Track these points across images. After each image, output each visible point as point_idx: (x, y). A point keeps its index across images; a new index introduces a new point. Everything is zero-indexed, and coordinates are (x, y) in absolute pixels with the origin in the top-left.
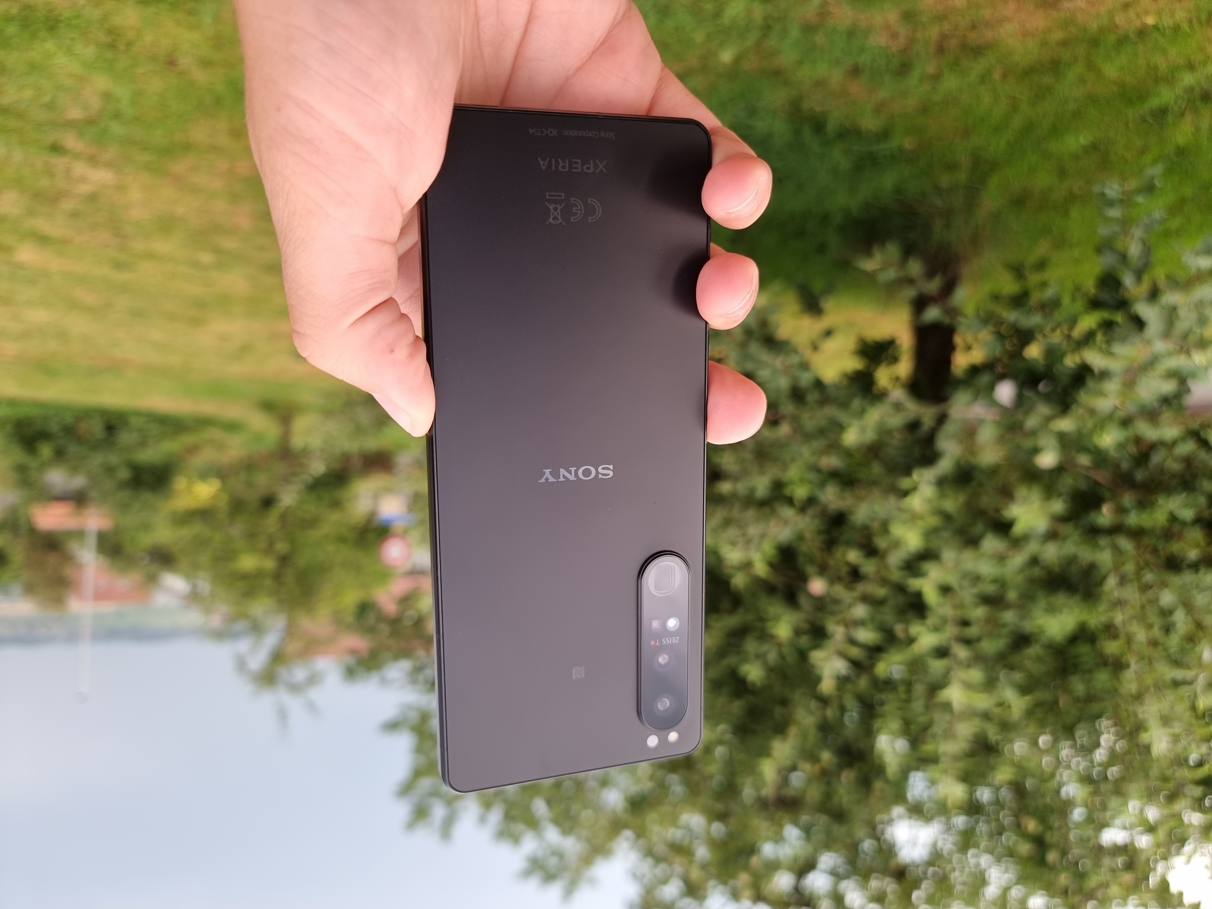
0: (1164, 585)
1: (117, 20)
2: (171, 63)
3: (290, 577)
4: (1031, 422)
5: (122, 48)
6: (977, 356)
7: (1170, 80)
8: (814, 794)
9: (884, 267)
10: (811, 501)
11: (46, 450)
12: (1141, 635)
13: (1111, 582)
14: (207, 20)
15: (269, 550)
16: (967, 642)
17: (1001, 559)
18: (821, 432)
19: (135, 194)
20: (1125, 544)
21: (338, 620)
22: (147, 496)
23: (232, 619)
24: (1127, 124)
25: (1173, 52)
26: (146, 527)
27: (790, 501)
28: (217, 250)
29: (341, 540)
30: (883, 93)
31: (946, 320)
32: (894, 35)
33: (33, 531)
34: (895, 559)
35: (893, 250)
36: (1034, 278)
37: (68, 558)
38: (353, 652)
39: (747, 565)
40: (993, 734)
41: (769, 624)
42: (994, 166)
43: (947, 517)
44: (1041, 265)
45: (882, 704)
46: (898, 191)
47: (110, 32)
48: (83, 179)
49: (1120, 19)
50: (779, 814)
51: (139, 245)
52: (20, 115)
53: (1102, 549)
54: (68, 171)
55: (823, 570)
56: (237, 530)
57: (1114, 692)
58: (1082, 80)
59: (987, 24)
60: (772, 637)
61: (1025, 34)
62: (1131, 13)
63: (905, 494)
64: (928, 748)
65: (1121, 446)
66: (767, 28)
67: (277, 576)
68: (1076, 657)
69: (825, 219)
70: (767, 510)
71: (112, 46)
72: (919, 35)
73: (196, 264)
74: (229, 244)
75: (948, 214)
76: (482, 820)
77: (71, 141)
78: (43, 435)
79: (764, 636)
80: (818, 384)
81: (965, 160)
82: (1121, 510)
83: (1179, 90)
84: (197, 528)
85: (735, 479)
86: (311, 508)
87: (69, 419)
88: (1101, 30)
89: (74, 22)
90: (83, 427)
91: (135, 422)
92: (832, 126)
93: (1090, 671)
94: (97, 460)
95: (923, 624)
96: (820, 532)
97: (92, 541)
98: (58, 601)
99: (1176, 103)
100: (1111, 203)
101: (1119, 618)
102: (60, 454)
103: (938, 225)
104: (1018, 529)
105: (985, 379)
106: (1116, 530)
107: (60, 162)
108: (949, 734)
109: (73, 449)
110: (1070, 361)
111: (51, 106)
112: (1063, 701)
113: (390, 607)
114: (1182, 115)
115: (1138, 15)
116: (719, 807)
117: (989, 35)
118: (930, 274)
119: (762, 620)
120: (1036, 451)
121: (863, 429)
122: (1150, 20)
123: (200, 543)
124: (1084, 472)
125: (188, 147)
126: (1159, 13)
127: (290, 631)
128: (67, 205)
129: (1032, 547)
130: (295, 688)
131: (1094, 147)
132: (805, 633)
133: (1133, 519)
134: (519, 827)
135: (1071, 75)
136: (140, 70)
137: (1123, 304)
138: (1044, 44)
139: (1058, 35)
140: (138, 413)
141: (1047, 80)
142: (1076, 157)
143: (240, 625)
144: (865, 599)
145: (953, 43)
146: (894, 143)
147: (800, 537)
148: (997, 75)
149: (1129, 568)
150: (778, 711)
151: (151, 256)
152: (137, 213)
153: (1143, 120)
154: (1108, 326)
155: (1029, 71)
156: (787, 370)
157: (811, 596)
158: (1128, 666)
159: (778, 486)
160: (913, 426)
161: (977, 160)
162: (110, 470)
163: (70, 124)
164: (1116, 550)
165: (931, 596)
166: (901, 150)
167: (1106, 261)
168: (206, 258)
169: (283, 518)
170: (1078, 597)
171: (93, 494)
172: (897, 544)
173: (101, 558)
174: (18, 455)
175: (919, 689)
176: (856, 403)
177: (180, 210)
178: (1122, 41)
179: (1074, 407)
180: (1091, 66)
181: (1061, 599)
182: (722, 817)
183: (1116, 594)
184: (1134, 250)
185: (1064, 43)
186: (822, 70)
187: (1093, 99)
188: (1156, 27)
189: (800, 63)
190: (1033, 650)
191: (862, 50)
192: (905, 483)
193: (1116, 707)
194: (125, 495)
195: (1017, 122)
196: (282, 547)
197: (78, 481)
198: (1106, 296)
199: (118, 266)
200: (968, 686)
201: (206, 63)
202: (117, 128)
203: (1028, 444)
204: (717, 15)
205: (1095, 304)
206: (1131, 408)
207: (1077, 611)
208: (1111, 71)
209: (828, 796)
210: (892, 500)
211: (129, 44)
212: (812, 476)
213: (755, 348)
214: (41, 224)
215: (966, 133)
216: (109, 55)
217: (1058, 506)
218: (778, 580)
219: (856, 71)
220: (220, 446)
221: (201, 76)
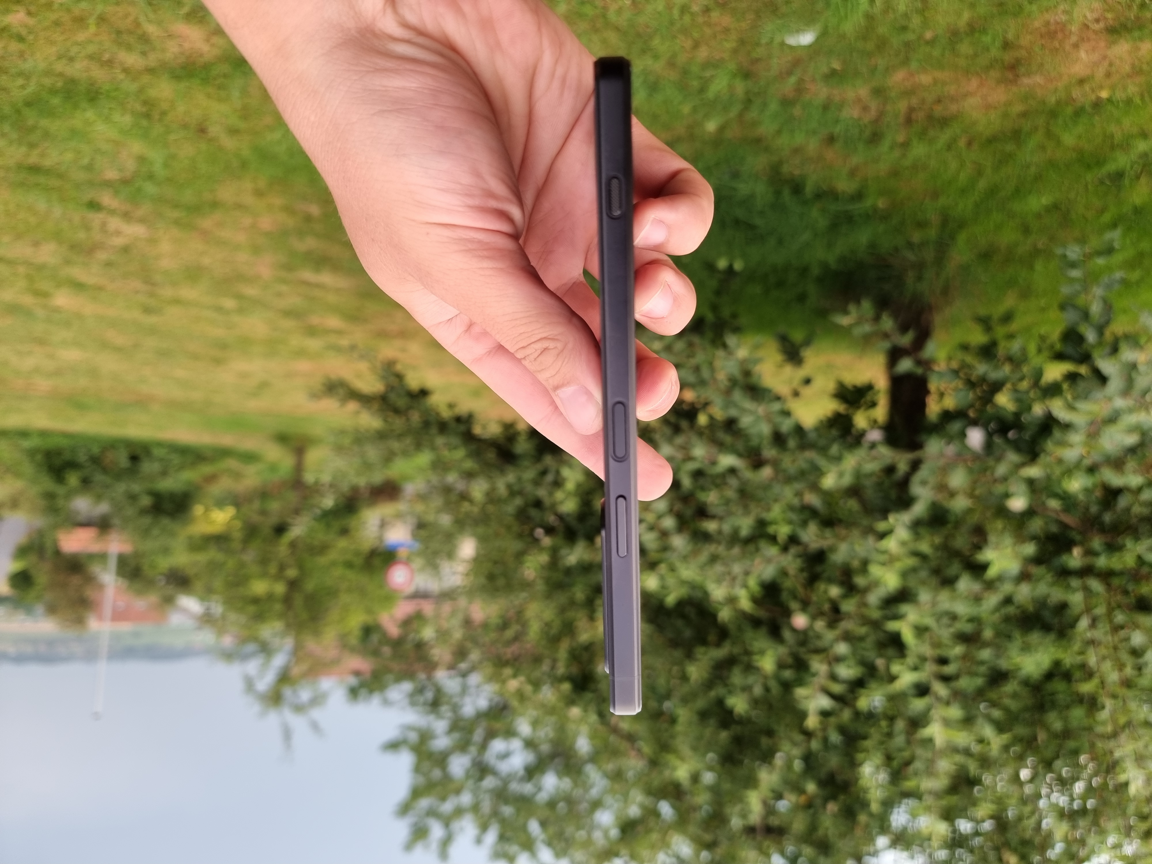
0: (1136, 626)
1: (153, 93)
2: (202, 130)
3: (298, 600)
4: (1001, 469)
5: (157, 117)
6: (950, 403)
7: (1125, 145)
8: (799, 825)
9: (859, 322)
10: (793, 540)
11: (73, 479)
12: (1113, 677)
13: (1084, 623)
14: (236, 94)
15: (279, 575)
16: (946, 679)
17: (977, 599)
18: (802, 474)
19: (165, 247)
20: (1095, 585)
21: (344, 644)
22: (165, 521)
23: (244, 641)
24: (1086, 186)
25: (1127, 122)
26: (166, 551)
27: (773, 539)
28: (239, 297)
29: (349, 565)
30: (855, 160)
31: (919, 371)
32: (865, 109)
33: (58, 553)
34: (873, 598)
35: (867, 306)
36: (1000, 331)
37: (90, 579)
38: (357, 673)
39: (732, 600)
40: (973, 768)
41: (756, 657)
42: (962, 225)
43: (922, 557)
44: (1007, 318)
45: (865, 738)
46: (872, 246)
47: (145, 103)
48: (118, 233)
49: (1076, 93)
50: (766, 843)
51: (167, 292)
52: (61, 176)
53: (1075, 590)
54: (104, 225)
55: (805, 605)
56: (250, 556)
57: (1089, 729)
58: (1042, 148)
59: (953, 99)
60: (757, 669)
61: (988, 107)
62: (1087, 87)
63: (882, 536)
64: (909, 784)
65: (1087, 491)
66: (748, 102)
67: (287, 600)
68: (1053, 694)
69: (804, 271)
70: (751, 547)
71: (147, 116)
72: (889, 108)
73: (219, 309)
74: (250, 291)
75: (920, 267)
76: (479, 841)
77: (107, 199)
78: (72, 465)
79: (750, 668)
80: (799, 430)
81: (934, 218)
82: (1089, 553)
83: (1133, 155)
84: (213, 554)
85: (721, 519)
86: (321, 536)
87: (96, 450)
88: (1058, 103)
89: (114, 94)
90: (110, 456)
91: (157, 452)
92: (809, 189)
93: (1068, 707)
94: (121, 488)
95: (902, 664)
96: (802, 570)
97: (113, 564)
98: (80, 621)
99: (1132, 168)
100: (1073, 265)
101: (1092, 660)
102: (86, 482)
103: (910, 277)
104: (992, 572)
105: (955, 426)
106: (1086, 571)
107: (96, 218)
108: (930, 771)
109: (99, 477)
110: (1038, 410)
111: (89, 168)
112: (1042, 736)
113: (394, 631)
114: (1138, 177)
115: (1093, 90)
116: (708, 837)
117: (954, 108)
118: (904, 329)
119: (748, 653)
120: (1007, 495)
121: (841, 475)
122: (1104, 94)
123: (213, 567)
124: (1054, 515)
125: (215, 205)
126: (1113, 88)
127: (298, 652)
128: (102, 256)
129: (1007, 588)
130: (299, 709)
131: (1055, 207)
132: (790, 667)
133: (1102, 562)
134: (514, 848)
135: (1032, 143)
136: (172, 137)
137: (1085, 358)
138: (1005, 115)
139: (1018, 108)
140: (160, 444)
141: (1010, 147)
142: (1039, 216)
143: (251, 647)
144: (847, 637)
145: (920, 115)
146: (868, 203)
147: (784, 573)
148: (962, 143)
149: (1100, 610)
150: (765, 741)
151: (177, 301)
152: (165, 263)
153: (1102, 182)
154: (1072, 377)
155: (992, 140)
156: (768, 418)
157: (794, 630)
158: (1103, 707)
159: (762, 524)
160: (890, 470)
161: (945, 220)
162: (133, 498)
163: (108, 184)
164: (1087, 590)
165: (908, 636)
166: (875, 209)
167: (1070, 317)
168: (229, 303)
169: (293, 545)
170: (1052, 636)
171: (116, 521)
172: (876, 584)
173: (120, 580)
174: (48, 483)
175: (900, 725)
176: (835, 449)
177: (206, 261)
178: (1079, 113)
179: (1042, 455)
180: (1049, 134)
181: (1035, 637)
182: (710, 846)
183: (1089, 635)
184: (1096, 309)
185: (1024, 115)
186: (799, 139)
187: (1052, 164)
188: (1109, 100)
189: (779, 132)
190: (1010, 687)
191: (837, 121)
192: (881, 526)
193: (1092, 745)
194: (147, 520)
195: (982, 184)
196: (292, 573)
197: (103, 508)
198: (1070, 350)
199: (147, 310)
200: (947, 723)
201: (233, 131)
202: (150, 188)
203: (999, 489)
204: (702, 90)
205: (1060, 357)
206: (1095, 457)
207: (1052, 650)
208: (1069, 139)
209: (813, 827)
210: (871, 540)
211: (164, 113)
212: (794, 516)
213: (737, 395)
214: (77, 272)
215: (935, 195)
216: (144, 123)
217: (1030, 549)
218: (762, 614)
219: (831, 140)
220: (237, 476)
221: (229, 143)
